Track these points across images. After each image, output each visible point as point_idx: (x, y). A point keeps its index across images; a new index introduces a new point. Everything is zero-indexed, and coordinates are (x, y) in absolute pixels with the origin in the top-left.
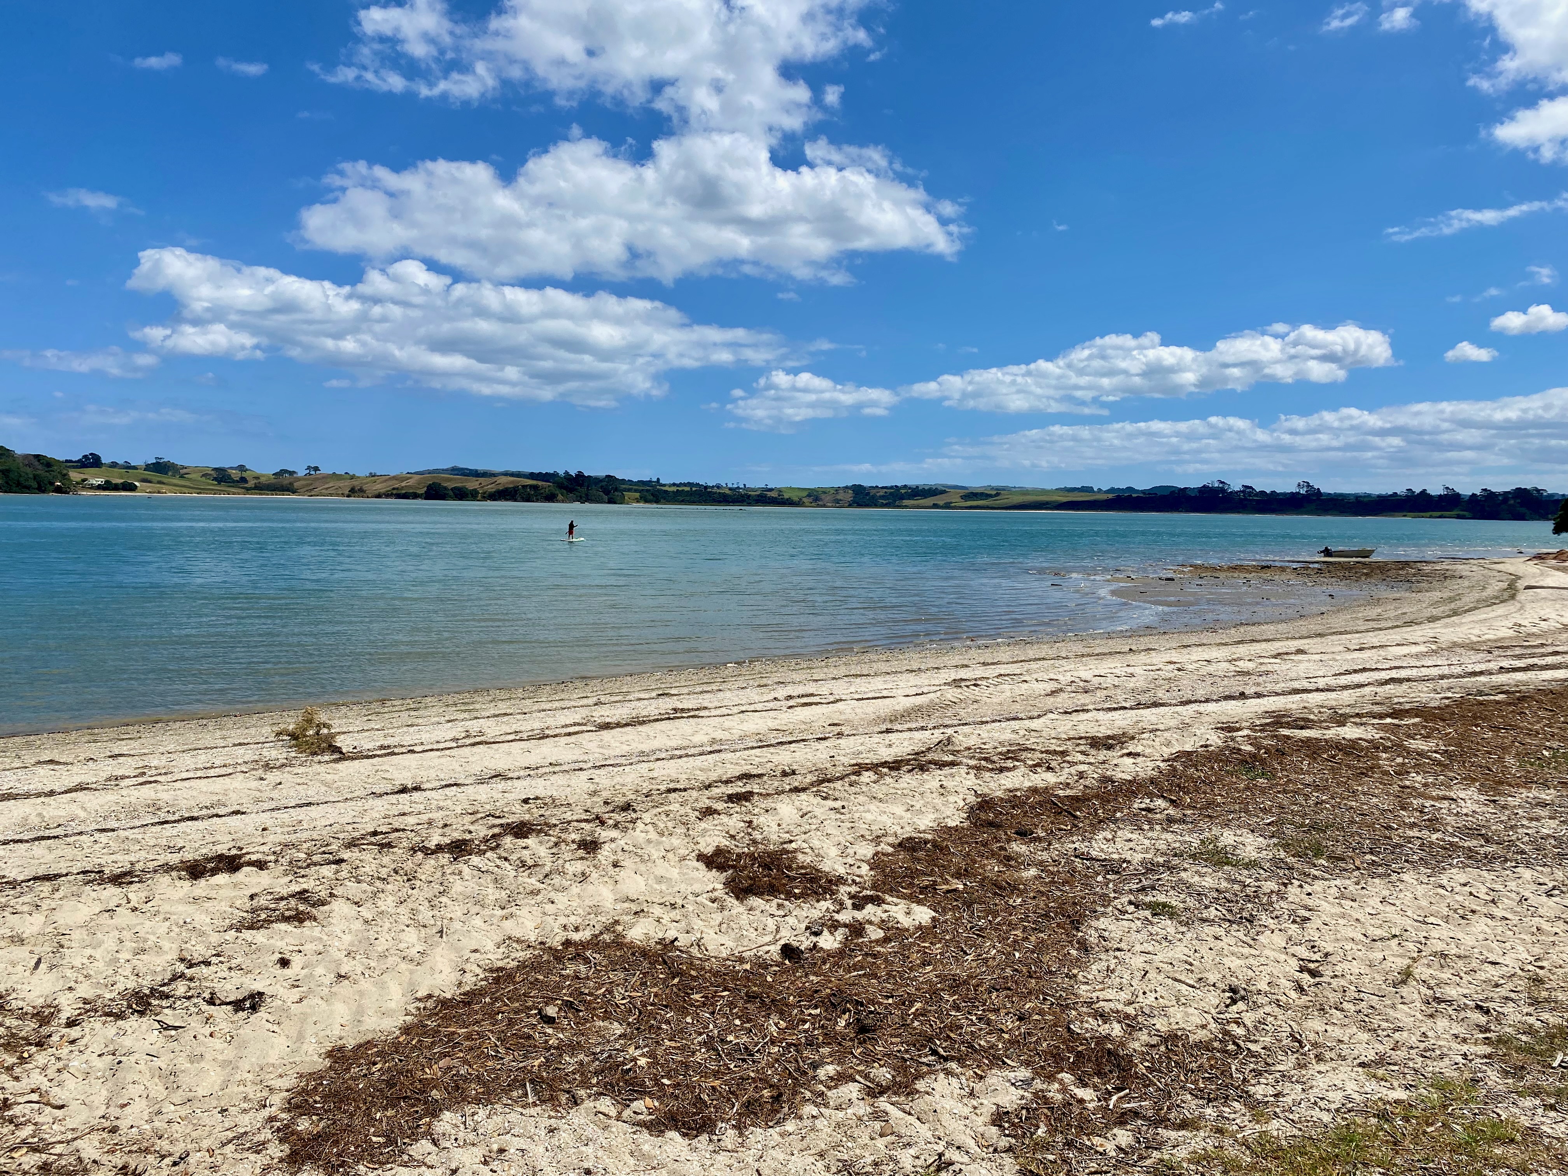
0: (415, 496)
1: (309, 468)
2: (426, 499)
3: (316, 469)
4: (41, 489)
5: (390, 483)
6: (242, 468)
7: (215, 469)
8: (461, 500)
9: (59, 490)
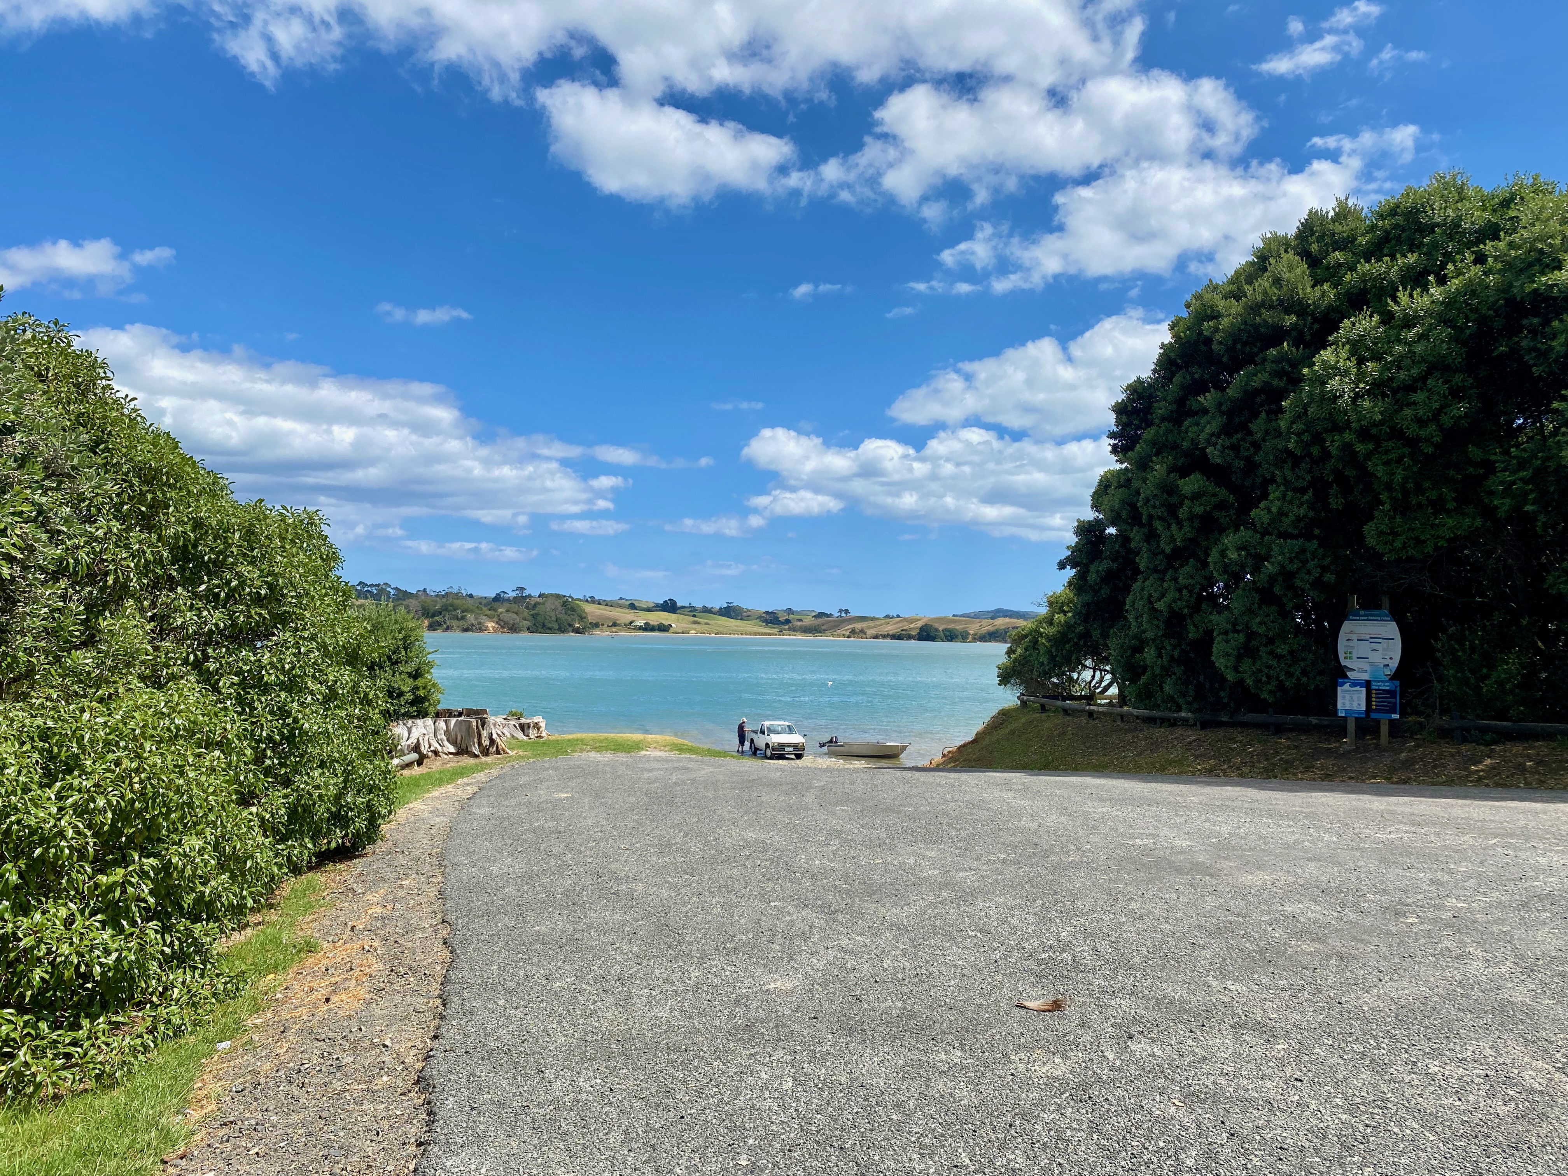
0: (910, 637)
1: (841, 611)
2: (920, 639)
3: (847, 612)
4: (562, 630)
5: (900, 625)
6: (790, 611)
7: (767, 613)
8: (951, 641)
9: (577, 631)
